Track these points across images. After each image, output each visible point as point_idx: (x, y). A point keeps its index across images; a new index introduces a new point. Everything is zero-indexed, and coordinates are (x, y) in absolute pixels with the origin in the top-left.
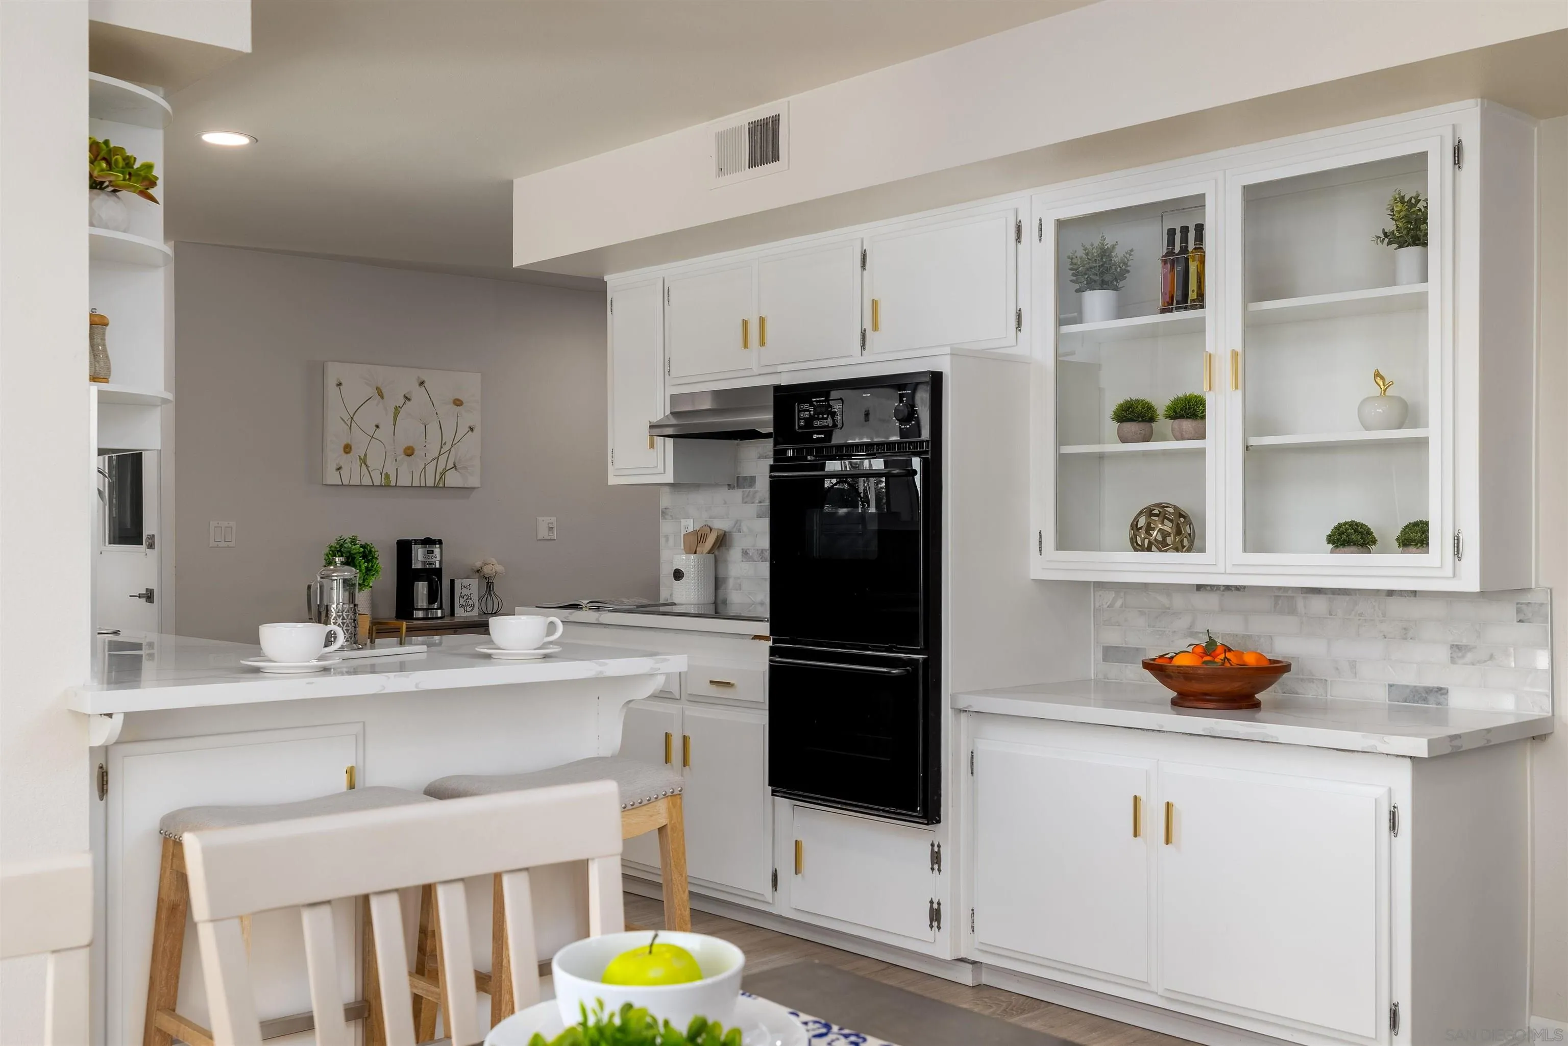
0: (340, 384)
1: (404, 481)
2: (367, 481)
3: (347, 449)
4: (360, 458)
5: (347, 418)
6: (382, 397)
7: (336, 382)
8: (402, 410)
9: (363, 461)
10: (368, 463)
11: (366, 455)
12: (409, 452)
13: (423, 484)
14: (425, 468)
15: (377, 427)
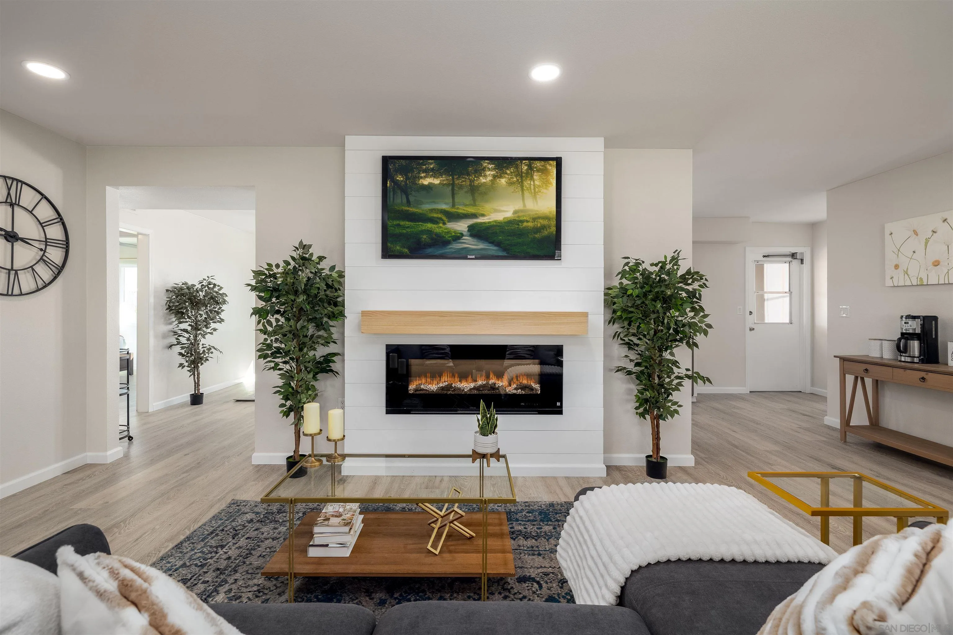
0: (891, 234)
1: (933, 280)
2: (908, 283)
3: (897, 267)
4: (904, 271)
5: (896, 250)
6: (917, 235)
7: (889, 233)
8: (931, 240)
9: (906, 272)
10: (909, 273)
11: (907, 269)
12: (936, 264)
13: (947, 282)
14: (948, 272)
15: (914, 252)
